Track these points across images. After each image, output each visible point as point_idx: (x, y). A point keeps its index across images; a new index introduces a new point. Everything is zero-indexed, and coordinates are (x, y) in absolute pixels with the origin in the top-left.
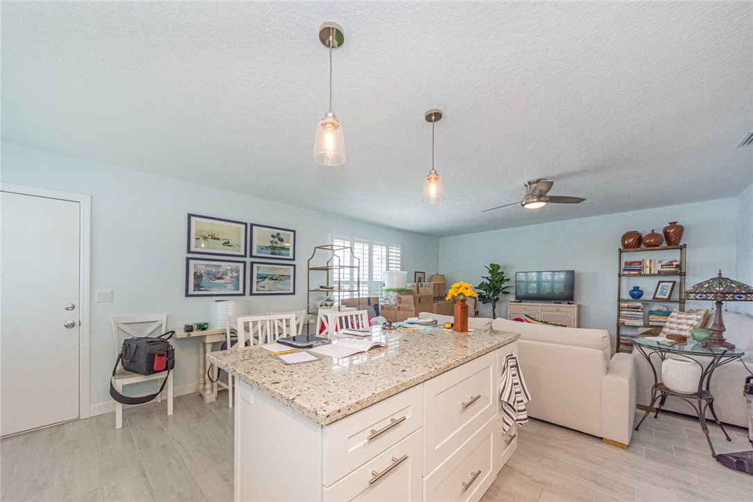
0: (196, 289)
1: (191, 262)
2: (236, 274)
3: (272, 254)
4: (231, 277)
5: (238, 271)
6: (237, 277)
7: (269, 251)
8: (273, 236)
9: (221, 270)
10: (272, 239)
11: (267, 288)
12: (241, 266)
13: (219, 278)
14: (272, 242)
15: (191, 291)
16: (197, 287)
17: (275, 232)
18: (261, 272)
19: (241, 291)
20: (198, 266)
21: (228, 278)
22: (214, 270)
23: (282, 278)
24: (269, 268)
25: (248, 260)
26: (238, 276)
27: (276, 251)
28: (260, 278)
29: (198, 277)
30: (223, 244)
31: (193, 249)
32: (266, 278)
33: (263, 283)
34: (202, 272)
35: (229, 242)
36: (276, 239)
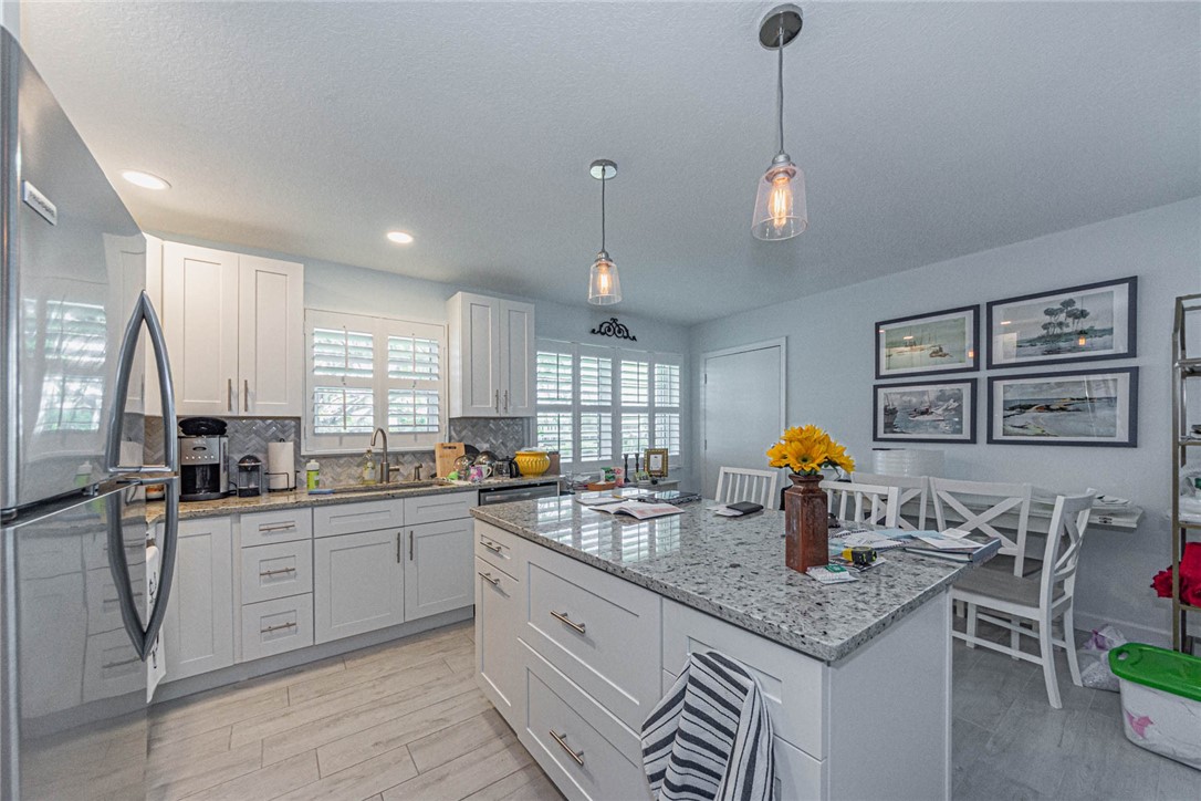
0: (888, 430)
1: (881, 391)
2: (956, 404)
3: (1049, 352)
4: (946, 410)
5: (959, 398)
6: (959, 410)
7: (1040, 347)
8: (1049, 312)
9: (926, 398)
10: (1047, 319)
11: (1033, 429)
12: (966, 389)
13: (923, 413)
14: (1045, 327)
15: (881, 434)
16: (889, 426)
17: (1055, 302)
18: (1014, 396)
19: (966, 435)
20: (891, 397)
21: (940, 411)
22: (914, 400)
23: (1080, 405)
24: (1036, 386)
25: (983, 375)
26: (960, 406)
27: (1062, 345)
28: (1012, 409)
29: (890, 412)
30: (931, 356)
31: (883, 372)
32: (1030, 407)
33: (1019, 420)
34: (896, 404)
35: (941, 350)
36: (1062, 317)
